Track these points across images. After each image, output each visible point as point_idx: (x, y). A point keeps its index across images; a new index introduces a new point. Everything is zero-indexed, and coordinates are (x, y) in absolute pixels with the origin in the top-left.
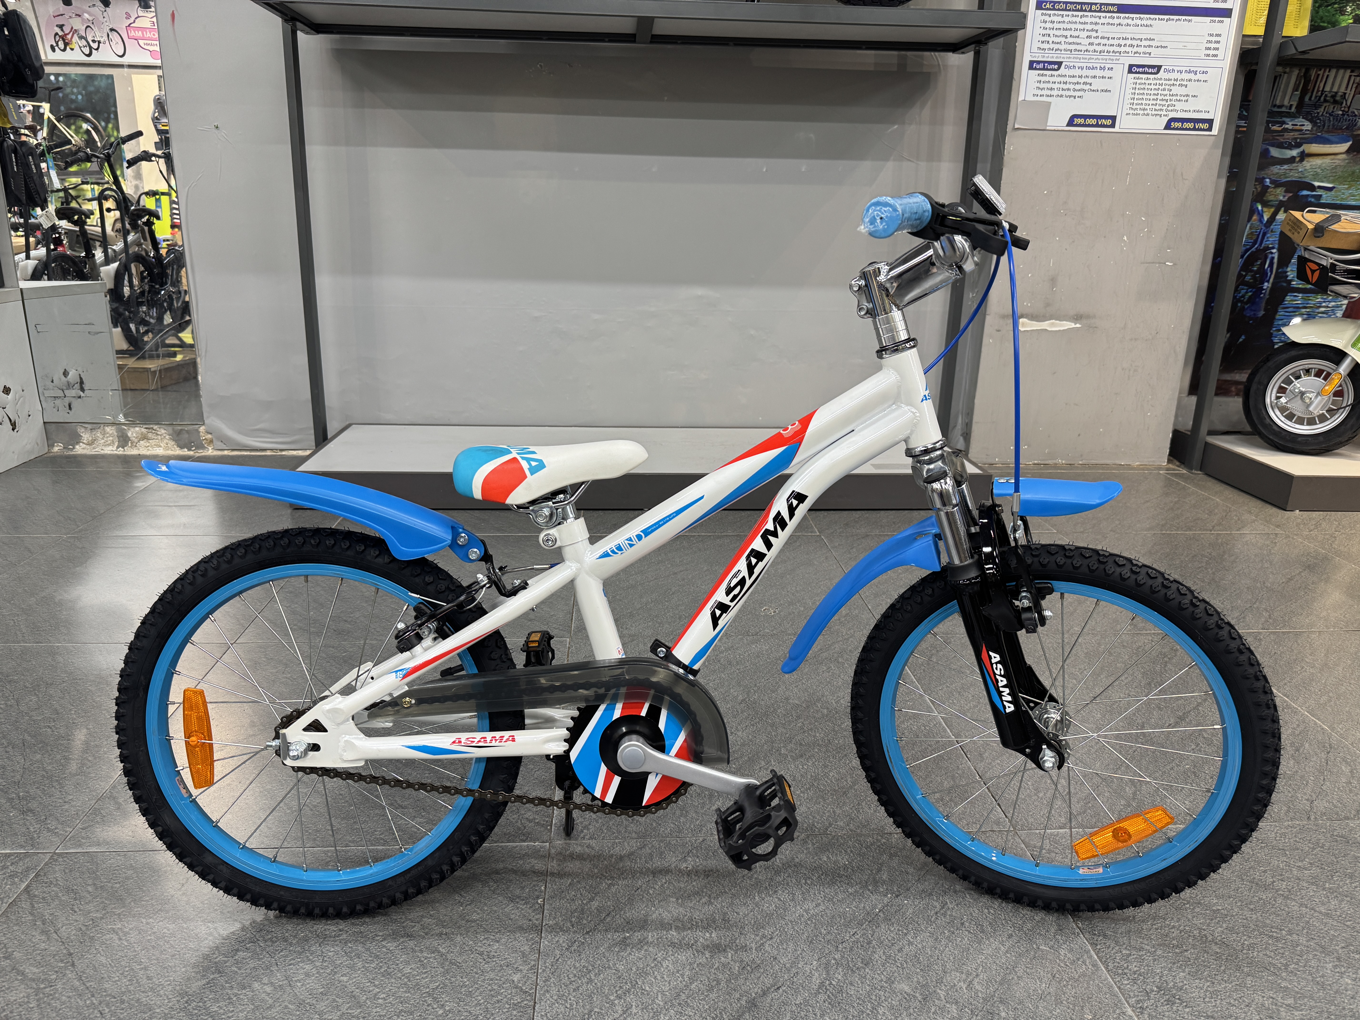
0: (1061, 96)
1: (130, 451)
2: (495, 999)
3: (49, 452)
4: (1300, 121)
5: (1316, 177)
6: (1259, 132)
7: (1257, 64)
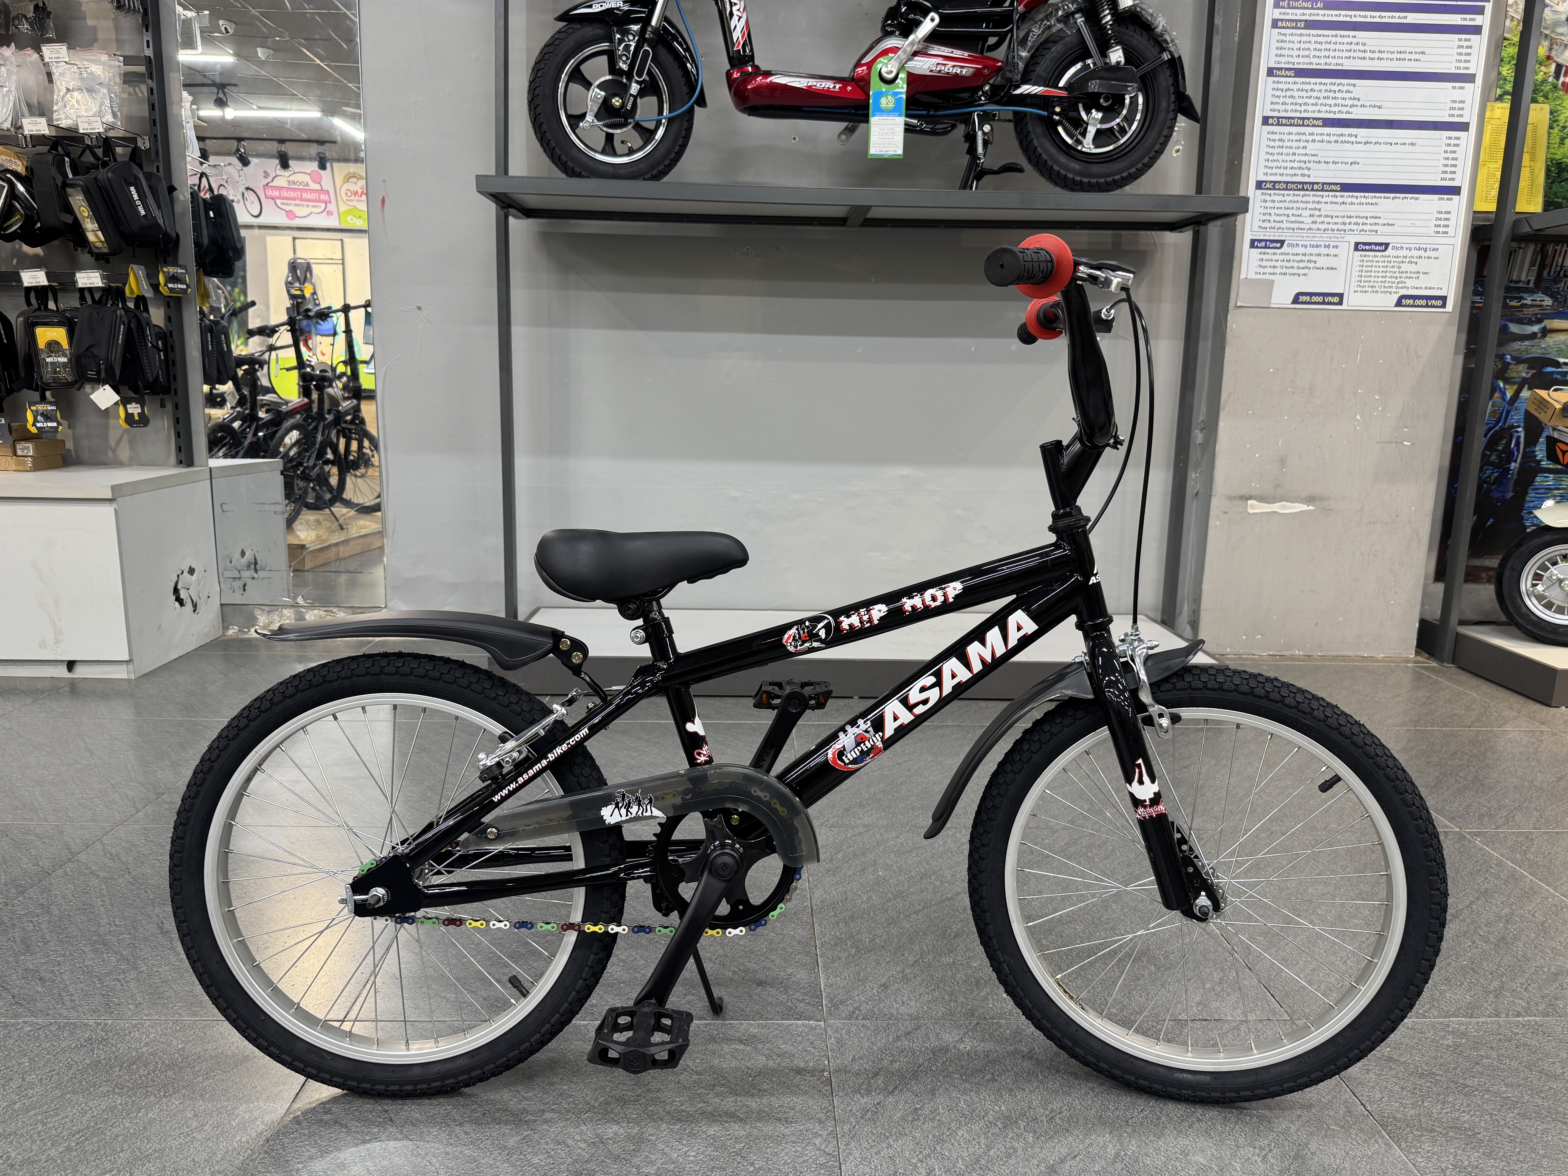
0: (1285, 274)
3: (223, 635)
4: (1539, 296)
5: (1560, 352)
6: (1496, 309)
7: (1490, 240)
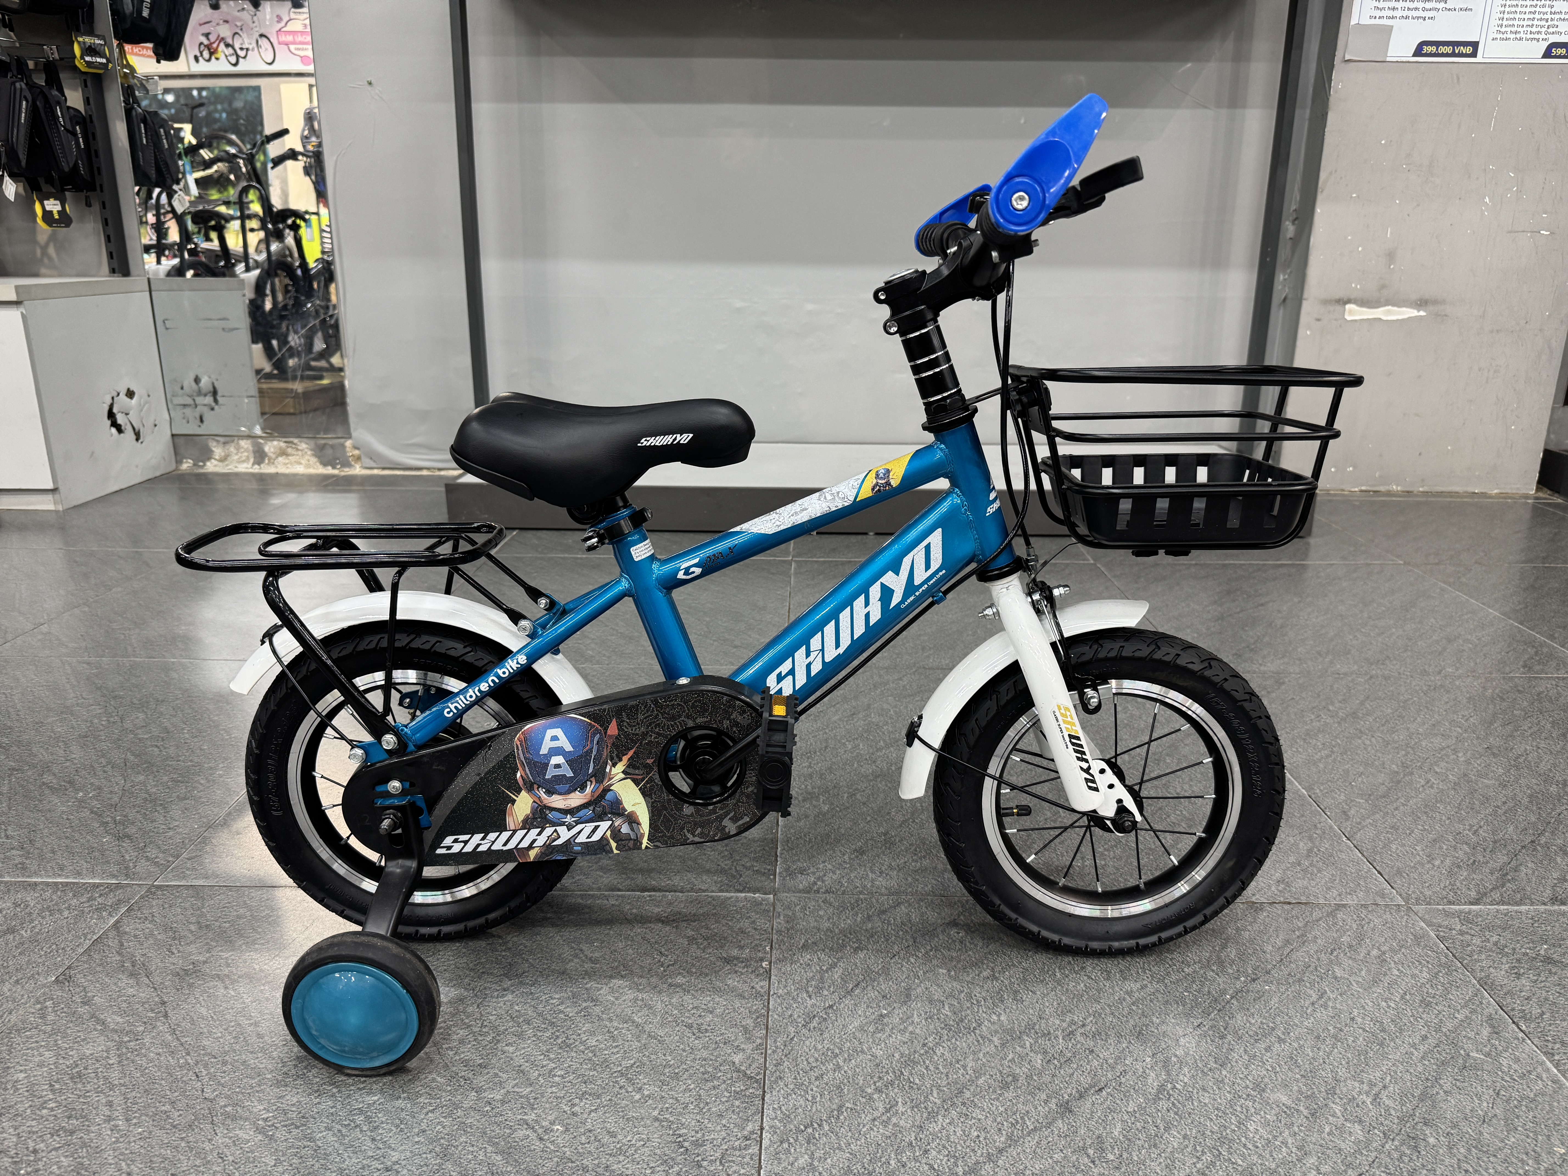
0: (1407, 18)
1: (267, 469)
2: (710, 1084)
3: (177, 469)
